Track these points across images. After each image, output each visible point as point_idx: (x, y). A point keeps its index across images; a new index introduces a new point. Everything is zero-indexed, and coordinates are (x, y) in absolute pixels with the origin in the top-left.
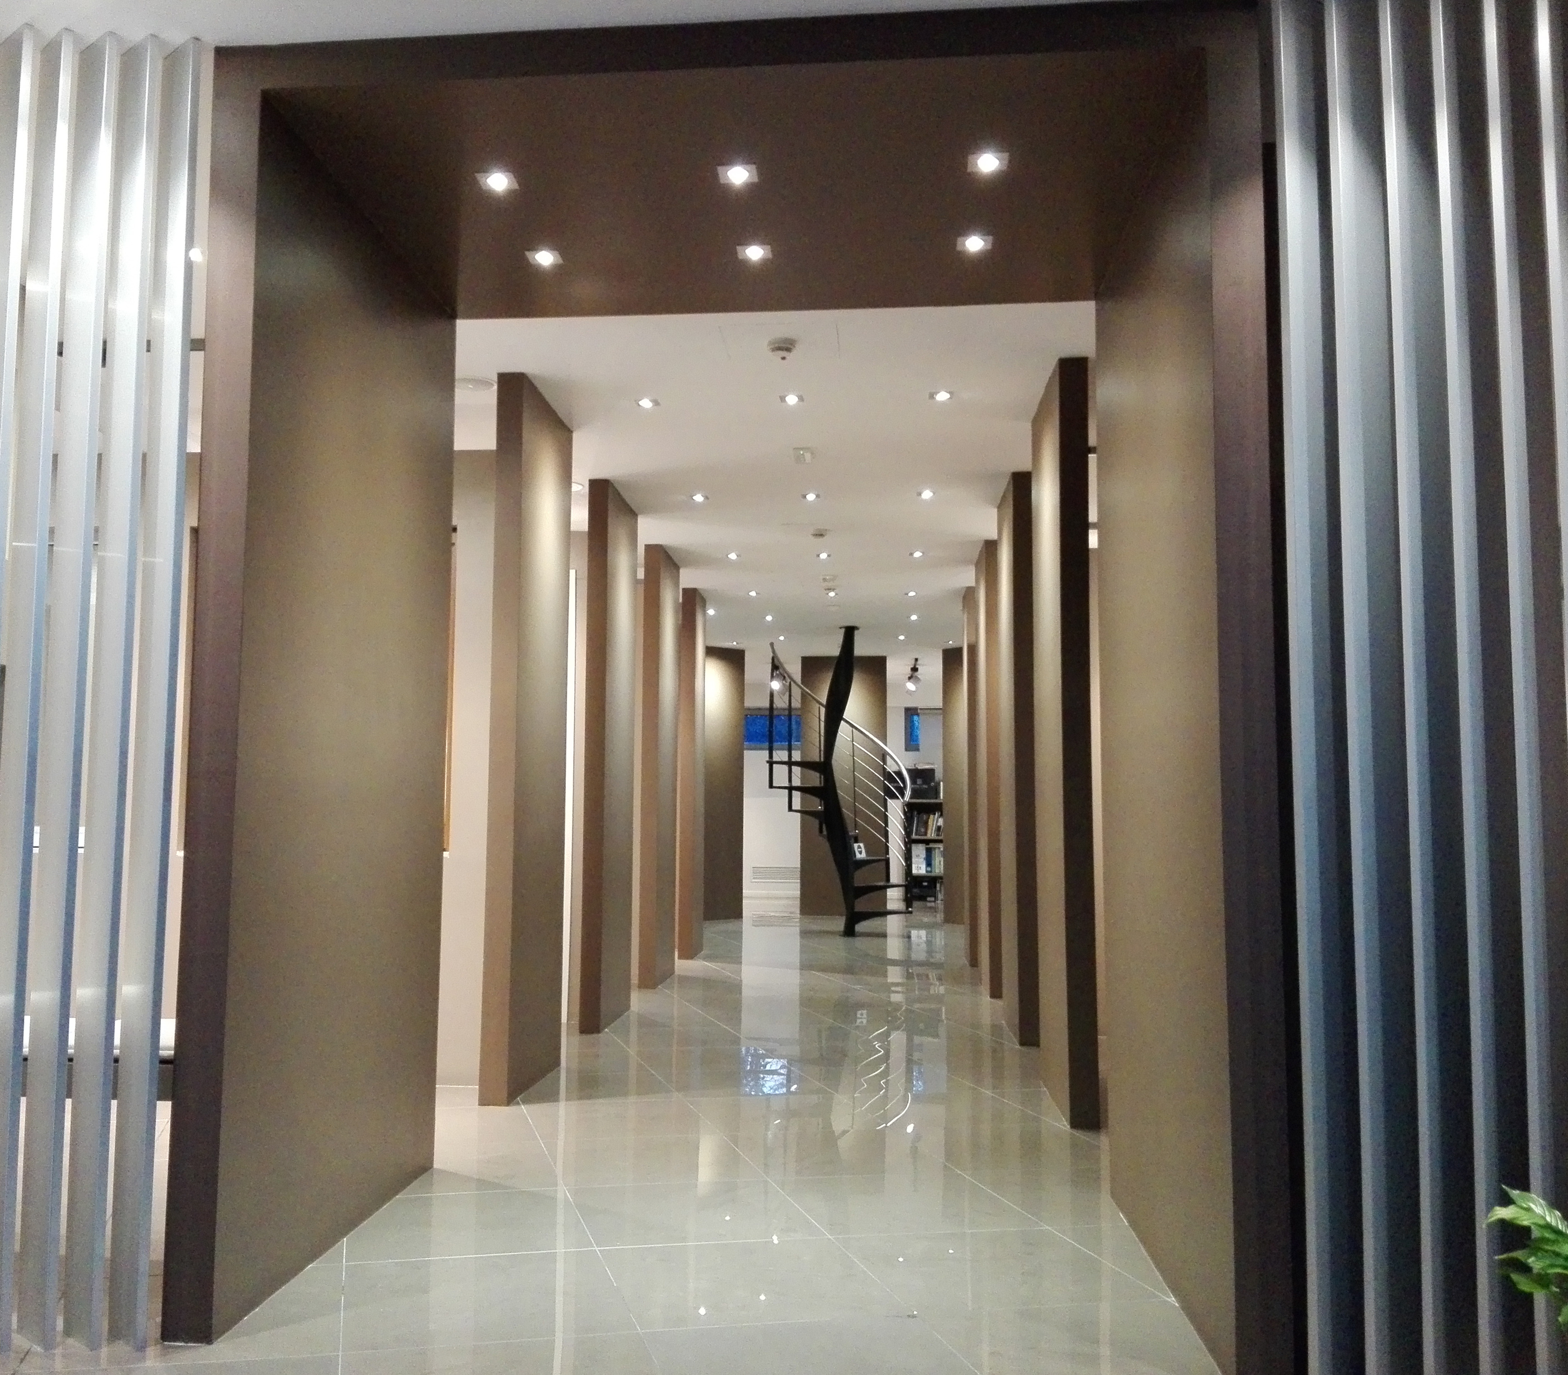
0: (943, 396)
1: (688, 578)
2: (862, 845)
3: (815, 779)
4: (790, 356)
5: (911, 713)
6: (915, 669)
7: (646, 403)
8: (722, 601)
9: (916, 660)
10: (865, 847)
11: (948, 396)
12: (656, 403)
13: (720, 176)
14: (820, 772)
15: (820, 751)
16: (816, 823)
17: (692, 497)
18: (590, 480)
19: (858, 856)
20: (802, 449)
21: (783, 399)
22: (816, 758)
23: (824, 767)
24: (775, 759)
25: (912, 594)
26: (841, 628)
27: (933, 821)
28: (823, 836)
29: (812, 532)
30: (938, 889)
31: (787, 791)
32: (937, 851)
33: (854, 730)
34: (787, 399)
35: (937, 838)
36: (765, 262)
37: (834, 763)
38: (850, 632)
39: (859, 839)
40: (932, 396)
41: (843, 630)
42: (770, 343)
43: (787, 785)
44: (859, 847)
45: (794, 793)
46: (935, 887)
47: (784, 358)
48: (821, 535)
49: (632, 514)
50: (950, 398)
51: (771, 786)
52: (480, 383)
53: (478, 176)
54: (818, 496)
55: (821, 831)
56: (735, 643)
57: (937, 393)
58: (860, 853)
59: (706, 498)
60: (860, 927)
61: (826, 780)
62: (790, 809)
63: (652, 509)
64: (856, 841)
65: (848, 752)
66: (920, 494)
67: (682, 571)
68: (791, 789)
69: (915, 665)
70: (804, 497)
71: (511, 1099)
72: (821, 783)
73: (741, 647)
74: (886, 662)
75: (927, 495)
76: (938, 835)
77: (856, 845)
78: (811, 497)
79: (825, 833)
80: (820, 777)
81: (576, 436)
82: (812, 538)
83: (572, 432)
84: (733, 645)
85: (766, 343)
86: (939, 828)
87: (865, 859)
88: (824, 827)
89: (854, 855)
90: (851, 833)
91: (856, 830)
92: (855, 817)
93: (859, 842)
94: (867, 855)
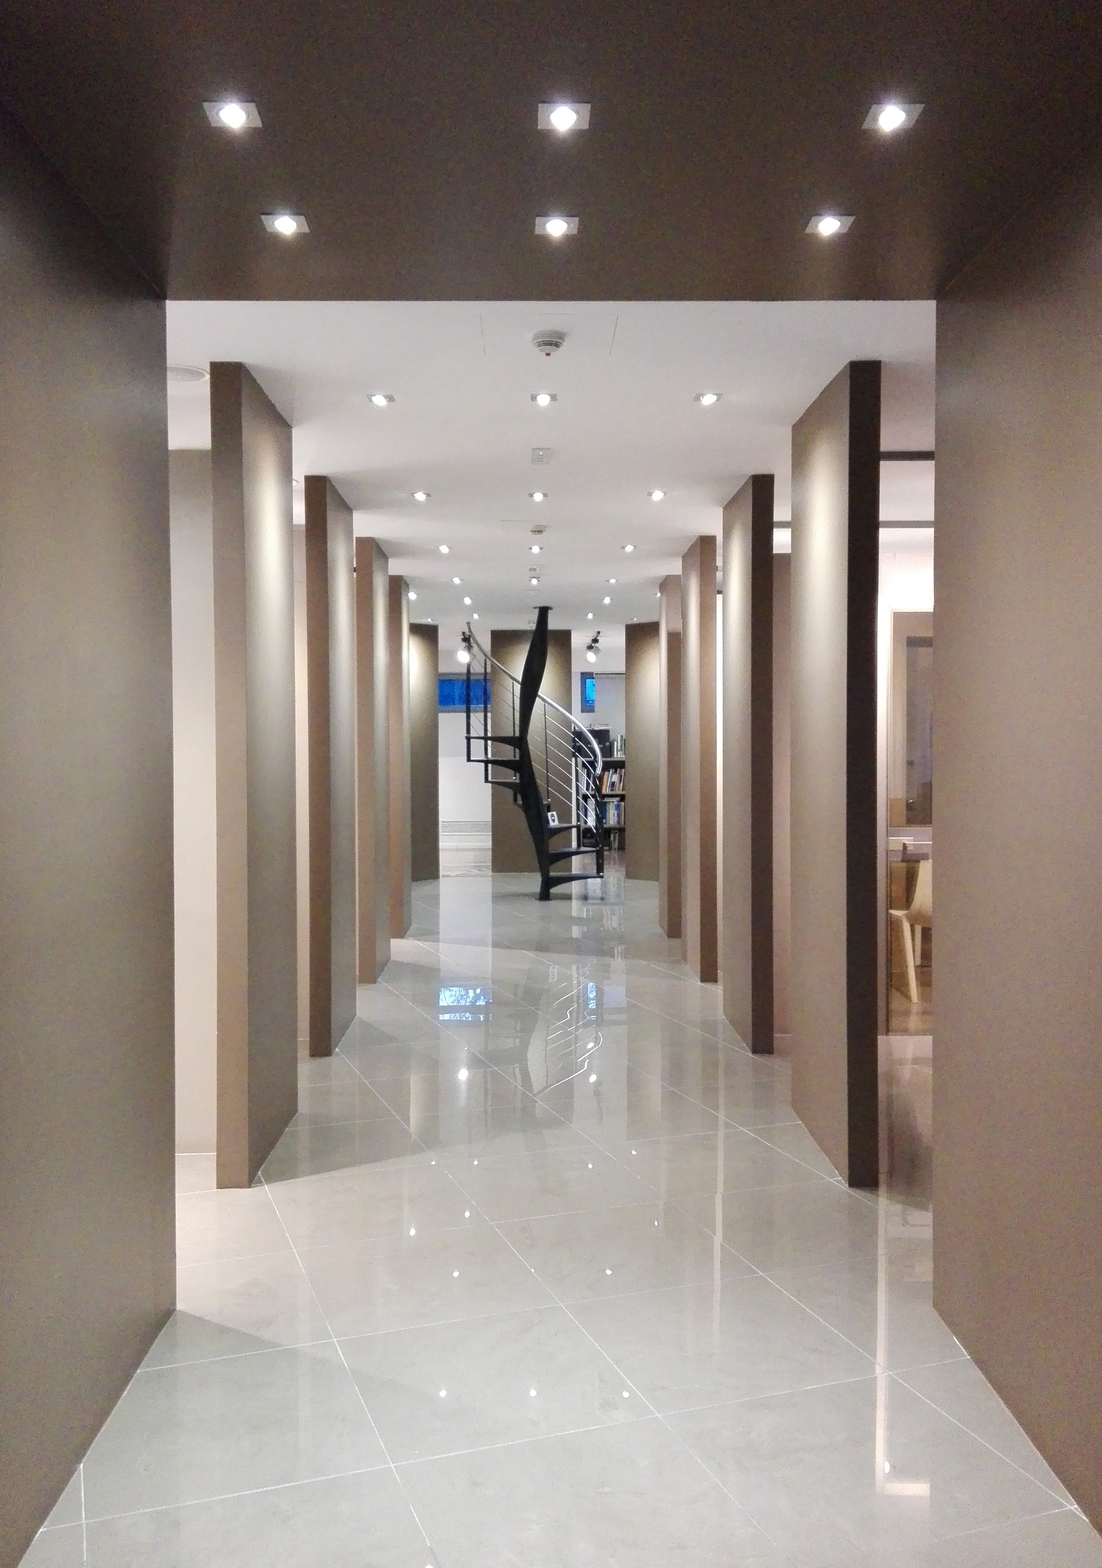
0: (709, 399)
1: (396, 567)
2: (554, 813)
3: (509, 753)
4: (557, 353)
5: (586, 676)
6: (595, 641)
7: (379, 400)
8: (422, 585)
9: (599, 633)
10: (559, 815)
11: (715, 398)
12: (390, 399)
13: (540, 116)
14: (515, 746)
15: (514, 724)
16: (509, 793)
17: (413, 494)
18: (305, 476)
19: (552, 824)
20: (541, 449)
21: (534, 398)
22: (509, 733)
23: (520, 742)
24: (472, 735)
25: (613, 581)
26: (535, 608)
27: (608, 777)
28: (519, 806)
29: (531, 528)
30: (612, 838)
31: (483, 764)
32: (611, 804)
33: (546, 704)
34: (538, 398)
35: (611, 793)
36: (569, 239)
37: (530, 738)
38: (544, 612)
39: (552, 807)
40: (698, 398)
41: (537, 611)
42: (536, 336)
44: (553, 816)
45: (490, 765)
46: (609, 837)
47: (548, 354)
48: (540, 532)
49: (347, 509)
50: (717, 400)
51: (469, 760)
52: (193, 373)
53: (206, 105)
54: (545, 495)
55: (515, 800)
56: (430, 620)
57: (703, 395)
58: (554, 821)
59: (428, 495)
60: (554, 890)
61: (521, 757)
62: (486, 780)
63: (370, 504)
64: (549, 811)
65: (541, 725)
66: (650, 494)
67: (390, 560)
68: (486, 762)
69: (596, 637)
70: (531, 495)
71: (251, 1181)
72: (515, 757)
73: (435, 623)
74: (570, 636)
75: (657, 496)
76: (612, 790)
77: (549, 814)
78: (538, 497)
79: (520, 802)
80: (515, 752)
81: (295, 432)
82: (531, 533)
83: (291, 427)
84: (429, 621)
85: (531, 335)
86: (613, 784)
87: (558, 827)
88: (519, 797)
89: (548, 823)
90: (545, 802)
91: (549, 800)
92: (548, 787)
93: (553, 811)
94: (559, 822)
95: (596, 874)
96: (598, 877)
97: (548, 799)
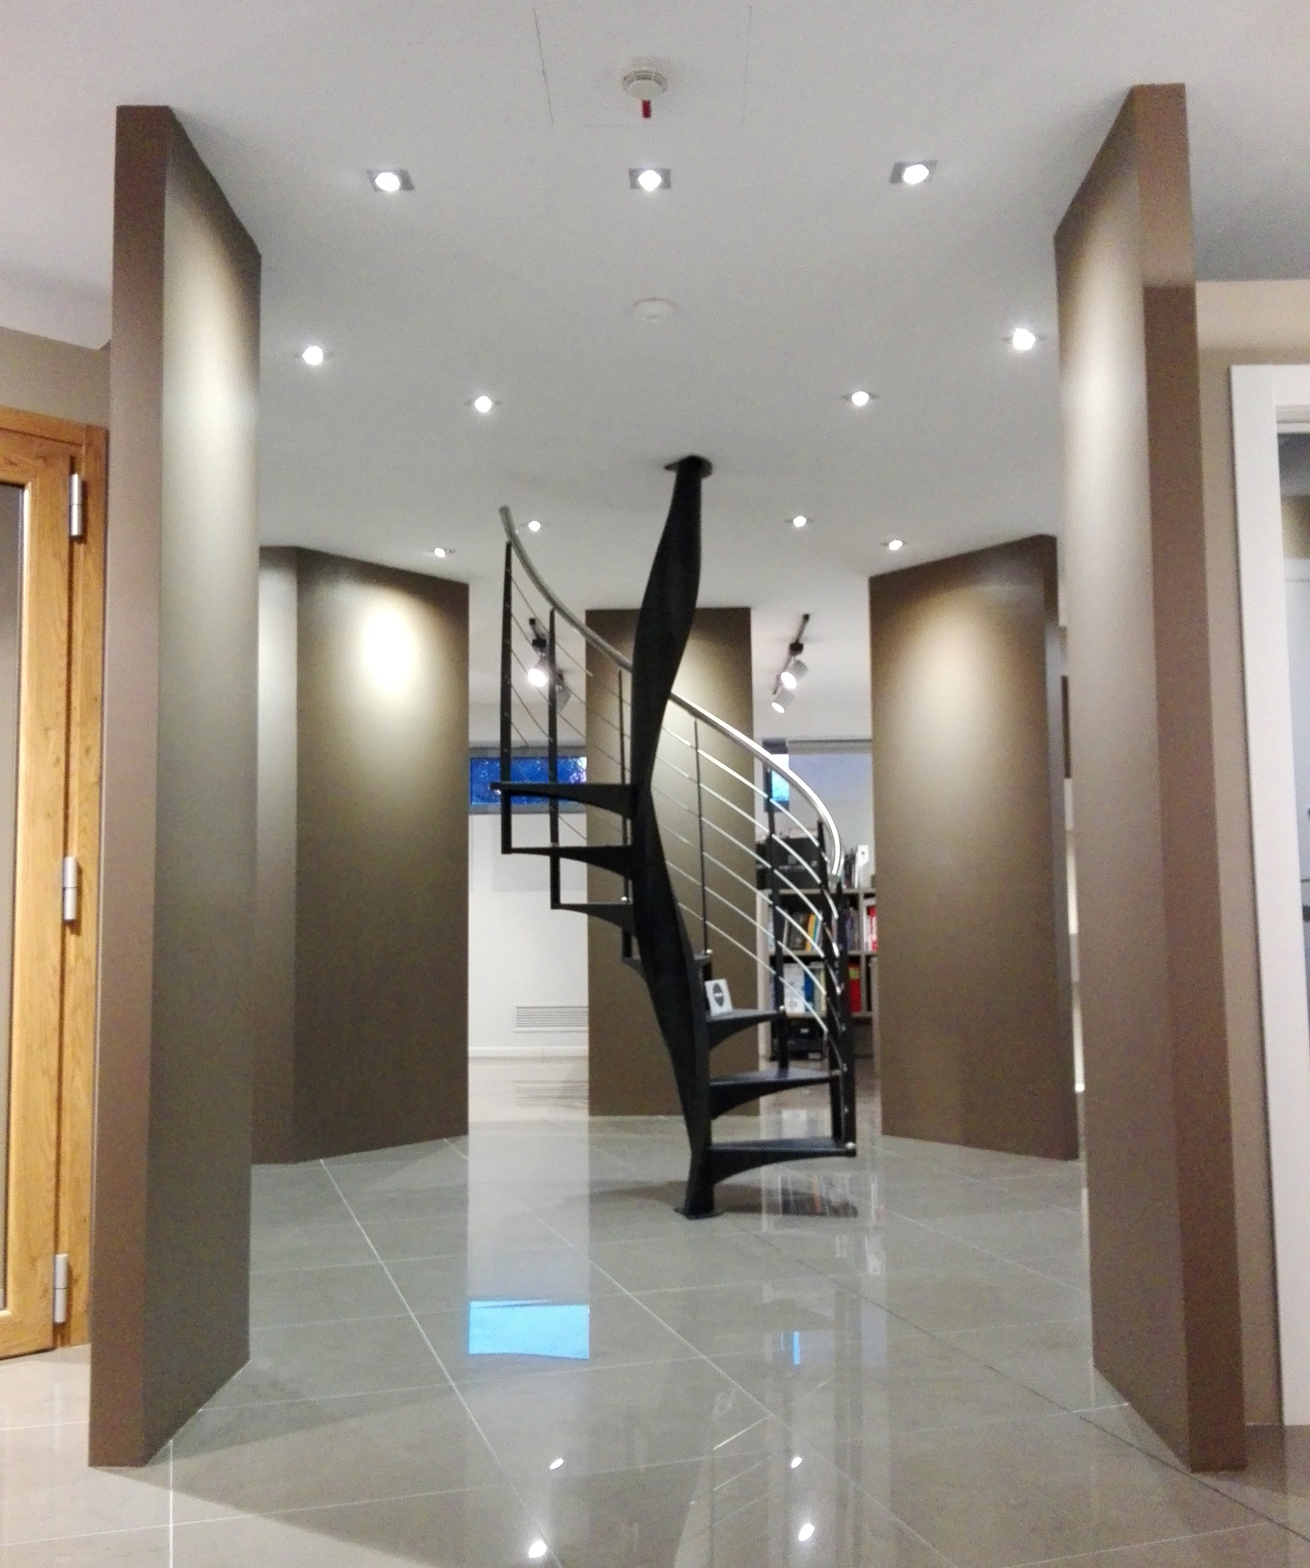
2: (722, 983)
6: (798, 644)
10: (730, 988)
14: (623, 814)
16: (615, 933)
19: (714, 1010)
22: (614, 778)
23: (634, 799)
28: (633, 964)
31: (547, 859)
39: (715, 969)
43: (547, 843)
44: (717, 989)
45: (565, 863)
51: (510, 847)
55: (630, 955)
58: (720, 1001)
60: (723, 1188)
62: (557, 903)
64: (708, 976)
68: (556, 854)
72: (625, 839)
74: (750, 619)
77: (709, 985)
79: (636, 956)
80: (624, 824)
87: (730, 1017)
88: (635, 942)
89: (707, 1007)
90: (698, 957)
91: (709, 951)
92: (705, 919)
93: (720, 977)
94: (735, 1004)
95: (830, 1142)
96: (839, 1154)
97: (706, 949)
